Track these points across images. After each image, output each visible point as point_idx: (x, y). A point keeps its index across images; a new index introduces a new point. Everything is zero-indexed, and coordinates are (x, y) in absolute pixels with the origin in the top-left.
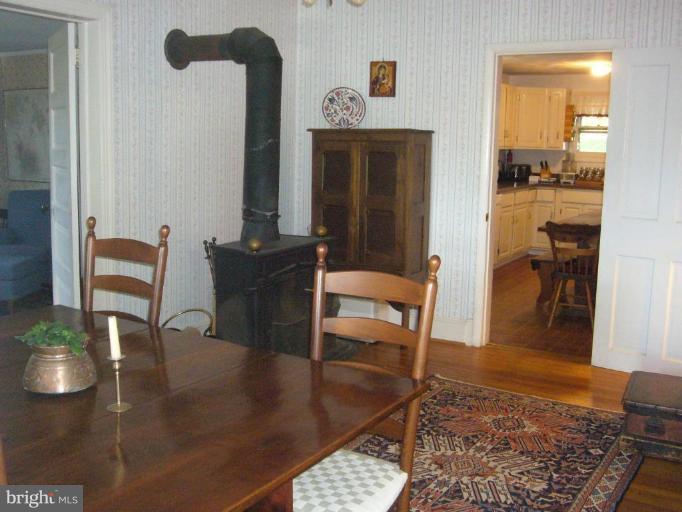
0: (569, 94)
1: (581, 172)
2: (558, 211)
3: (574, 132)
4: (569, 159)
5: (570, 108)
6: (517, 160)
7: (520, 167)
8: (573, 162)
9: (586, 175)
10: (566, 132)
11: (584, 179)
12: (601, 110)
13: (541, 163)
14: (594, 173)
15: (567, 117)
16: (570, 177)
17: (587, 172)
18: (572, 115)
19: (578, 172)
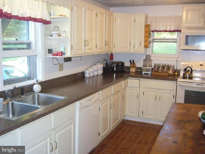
0: (146, 18)
1: (155, 66)
2: (141, 94)
3: (150, 42)
4: (148, 58)
5: (147, 26)
6: (116, 59)
7: (117, 63)
8: (150, 60)
9: (158, 68)
10: (145, 41)
11: (157, 71)
12: (167, 28)
13: (130, 61)
14: (163, 67)
15: (146, 32)
16: (148, 70)
17: (159, 67)
18: (149, 31)
19: (153, 67)
